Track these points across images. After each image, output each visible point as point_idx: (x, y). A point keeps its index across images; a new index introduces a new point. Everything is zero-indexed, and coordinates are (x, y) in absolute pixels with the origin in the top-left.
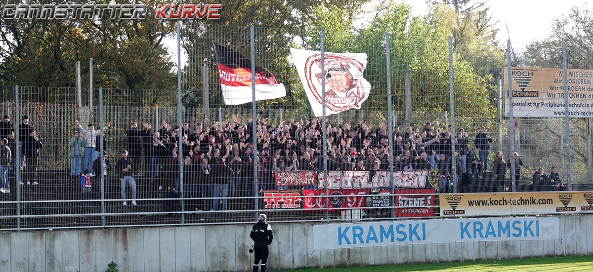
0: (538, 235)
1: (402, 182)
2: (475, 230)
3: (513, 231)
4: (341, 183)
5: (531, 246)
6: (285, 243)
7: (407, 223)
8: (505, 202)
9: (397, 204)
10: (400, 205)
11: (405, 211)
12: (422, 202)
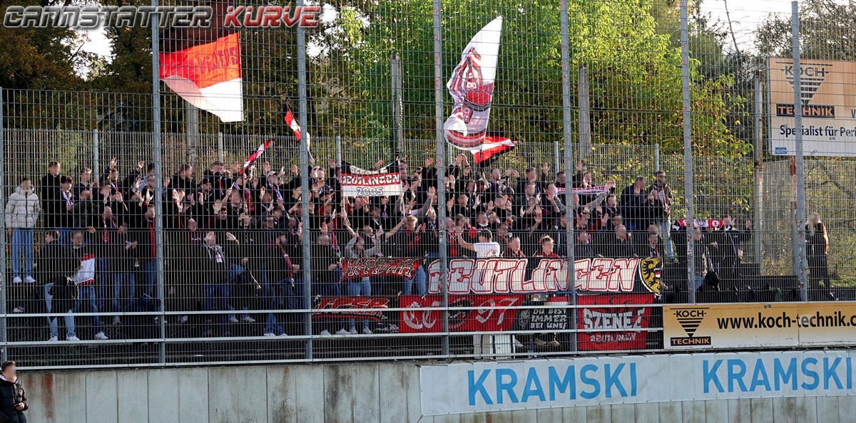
0: (849, 386)
2: (731, 376)
3: (803, 378)
4: (470, 283)
5: (837, 407)
6: (364, 402)
8: (787, 321)
9: (581, 324)
10: (586, 326)
11: (597, 339)
12: (627, 321)
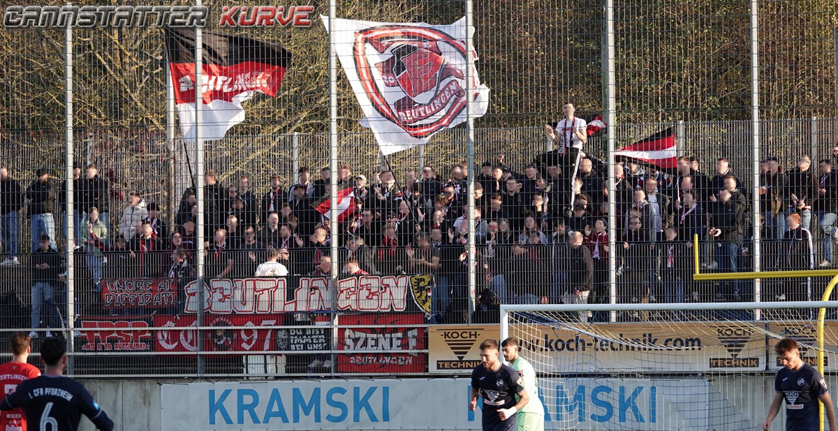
0: (653, 419)
1: (358, 300)
3: (591, 409)
4: (233, 303)
7: (350, 384)
8: (580, 344)
9: (342, 343)
10: (346, 347)
11: (357, 361)
12: (396, 343)
